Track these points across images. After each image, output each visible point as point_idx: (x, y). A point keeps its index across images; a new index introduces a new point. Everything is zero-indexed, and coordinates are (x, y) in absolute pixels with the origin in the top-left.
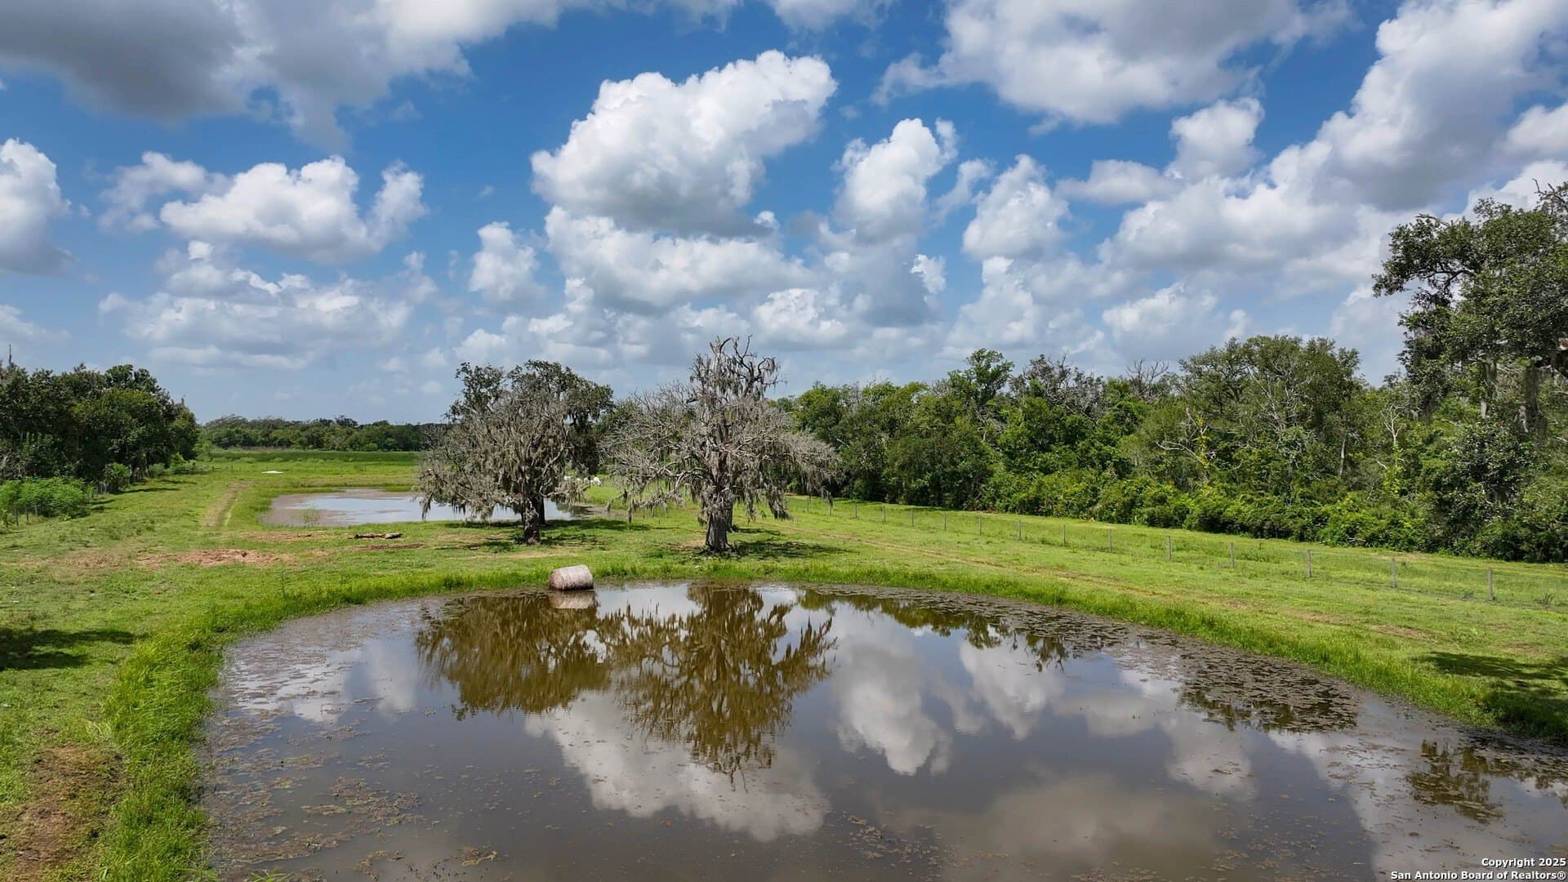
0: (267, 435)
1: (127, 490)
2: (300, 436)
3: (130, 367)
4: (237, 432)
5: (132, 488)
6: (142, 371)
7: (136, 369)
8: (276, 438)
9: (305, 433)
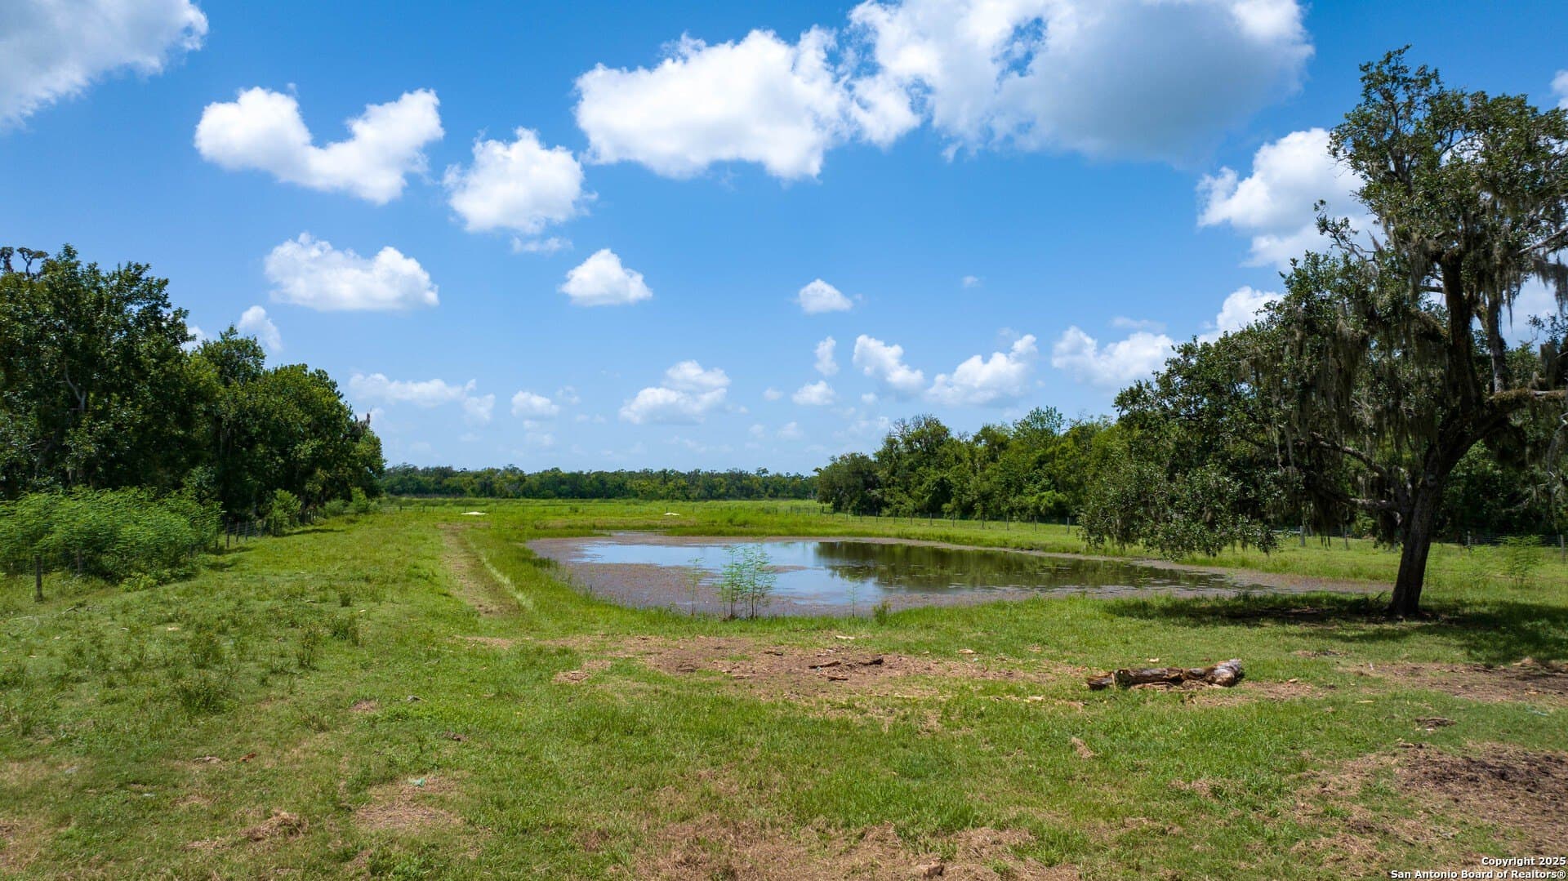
0: (440, 483)
1: (296, 530)
2: (472, 483)
3: (305, 367)
4: (410, 479)
5: (302, 529)
6: (318, 372)
7: (311, 370)
8: (448, 486)
9: (478, 480)
